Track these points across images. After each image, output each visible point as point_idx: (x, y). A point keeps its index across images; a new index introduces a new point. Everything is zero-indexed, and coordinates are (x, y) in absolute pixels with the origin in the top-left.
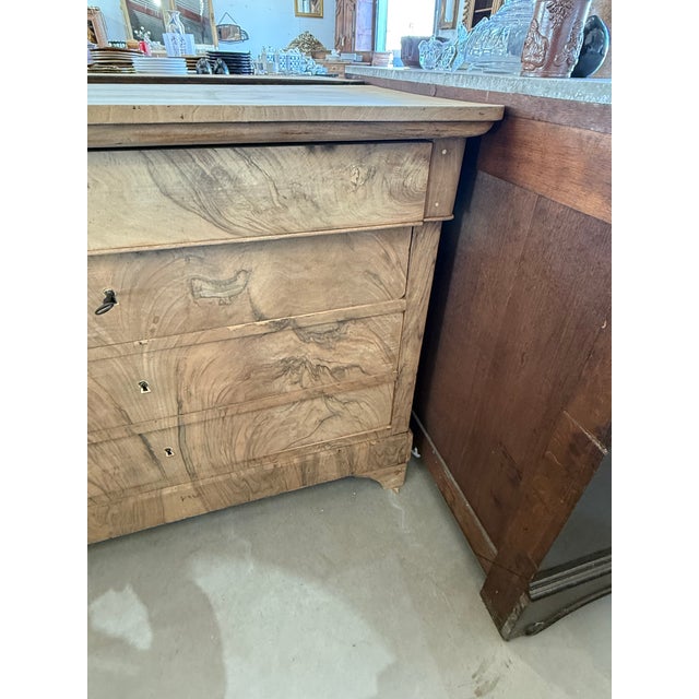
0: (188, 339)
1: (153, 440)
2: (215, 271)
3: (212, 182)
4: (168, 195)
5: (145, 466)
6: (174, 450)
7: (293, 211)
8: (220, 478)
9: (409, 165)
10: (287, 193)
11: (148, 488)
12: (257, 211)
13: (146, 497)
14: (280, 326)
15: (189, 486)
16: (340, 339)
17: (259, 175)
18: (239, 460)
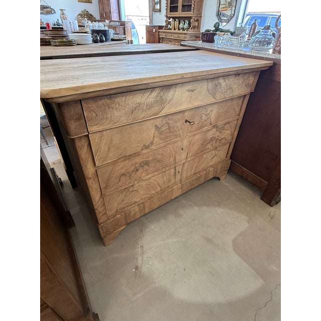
0: (196, 132)
1: (177, 168)
2: (207, 111)
3: (216, 86)
4: (208, 90)
5: (173, 178)
6: (180, 171)
7: (228, 92)
8: (187, 181)
9: (251, 78)
10: (228, 88)
11: (170, 187)
12: (222, 93)
13: (170, 190)
14: (214, 127)
15: (180, 185)
16: (224, 130)
17: (225, 83)
18: (192, 174)
